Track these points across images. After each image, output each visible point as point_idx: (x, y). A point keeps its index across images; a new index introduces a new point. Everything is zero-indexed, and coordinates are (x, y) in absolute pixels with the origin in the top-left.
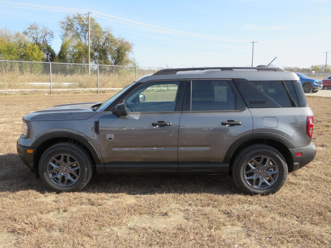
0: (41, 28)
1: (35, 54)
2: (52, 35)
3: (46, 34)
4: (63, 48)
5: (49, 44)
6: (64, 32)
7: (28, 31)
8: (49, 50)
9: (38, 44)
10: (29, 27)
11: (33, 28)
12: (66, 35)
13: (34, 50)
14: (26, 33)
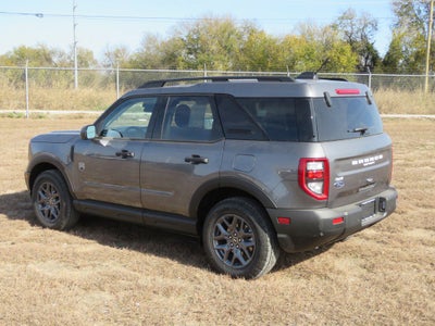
0: (358, 16)
1: (344, 60)
2: (375, 27)
3: (366, 26)
4: (393, 47)
5: (371, 42)
6: (397, 19)
7: (338, 22)
8: (369, 51)
9: (351, 42)
10: (341, 15)
11: (347, 16)
12: (399, 24)
13: (342, 52)
14: (334, 27)
